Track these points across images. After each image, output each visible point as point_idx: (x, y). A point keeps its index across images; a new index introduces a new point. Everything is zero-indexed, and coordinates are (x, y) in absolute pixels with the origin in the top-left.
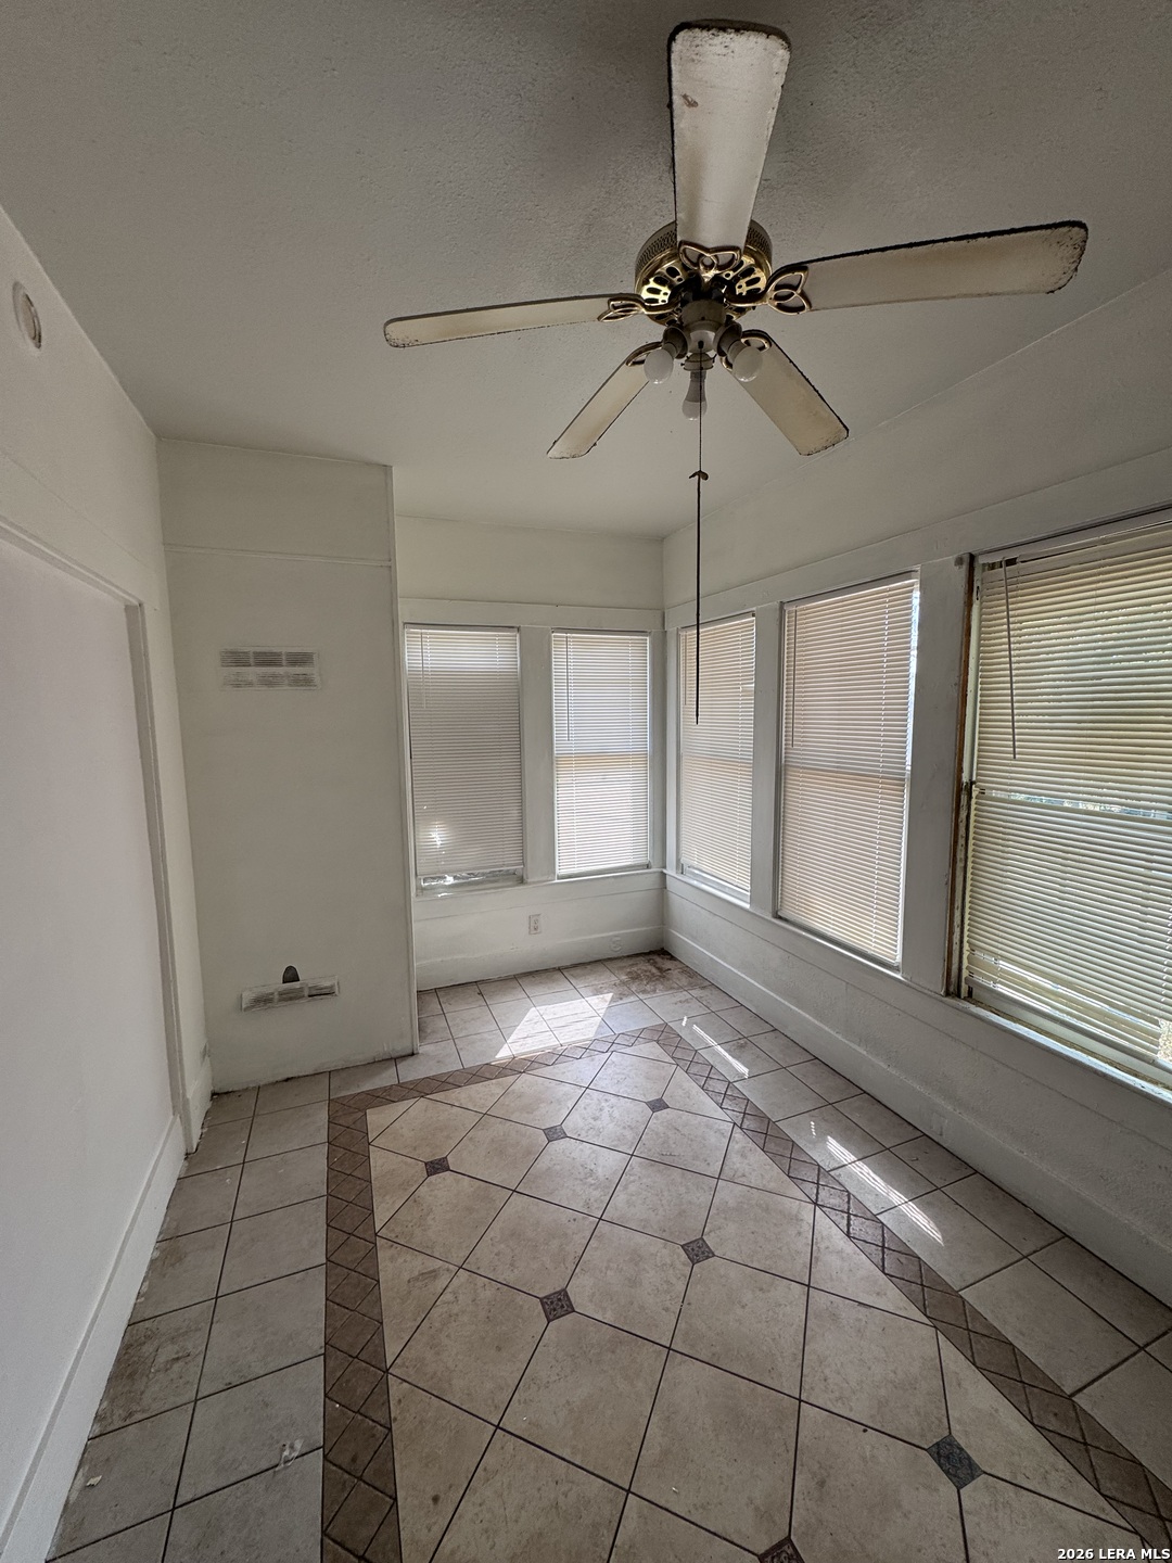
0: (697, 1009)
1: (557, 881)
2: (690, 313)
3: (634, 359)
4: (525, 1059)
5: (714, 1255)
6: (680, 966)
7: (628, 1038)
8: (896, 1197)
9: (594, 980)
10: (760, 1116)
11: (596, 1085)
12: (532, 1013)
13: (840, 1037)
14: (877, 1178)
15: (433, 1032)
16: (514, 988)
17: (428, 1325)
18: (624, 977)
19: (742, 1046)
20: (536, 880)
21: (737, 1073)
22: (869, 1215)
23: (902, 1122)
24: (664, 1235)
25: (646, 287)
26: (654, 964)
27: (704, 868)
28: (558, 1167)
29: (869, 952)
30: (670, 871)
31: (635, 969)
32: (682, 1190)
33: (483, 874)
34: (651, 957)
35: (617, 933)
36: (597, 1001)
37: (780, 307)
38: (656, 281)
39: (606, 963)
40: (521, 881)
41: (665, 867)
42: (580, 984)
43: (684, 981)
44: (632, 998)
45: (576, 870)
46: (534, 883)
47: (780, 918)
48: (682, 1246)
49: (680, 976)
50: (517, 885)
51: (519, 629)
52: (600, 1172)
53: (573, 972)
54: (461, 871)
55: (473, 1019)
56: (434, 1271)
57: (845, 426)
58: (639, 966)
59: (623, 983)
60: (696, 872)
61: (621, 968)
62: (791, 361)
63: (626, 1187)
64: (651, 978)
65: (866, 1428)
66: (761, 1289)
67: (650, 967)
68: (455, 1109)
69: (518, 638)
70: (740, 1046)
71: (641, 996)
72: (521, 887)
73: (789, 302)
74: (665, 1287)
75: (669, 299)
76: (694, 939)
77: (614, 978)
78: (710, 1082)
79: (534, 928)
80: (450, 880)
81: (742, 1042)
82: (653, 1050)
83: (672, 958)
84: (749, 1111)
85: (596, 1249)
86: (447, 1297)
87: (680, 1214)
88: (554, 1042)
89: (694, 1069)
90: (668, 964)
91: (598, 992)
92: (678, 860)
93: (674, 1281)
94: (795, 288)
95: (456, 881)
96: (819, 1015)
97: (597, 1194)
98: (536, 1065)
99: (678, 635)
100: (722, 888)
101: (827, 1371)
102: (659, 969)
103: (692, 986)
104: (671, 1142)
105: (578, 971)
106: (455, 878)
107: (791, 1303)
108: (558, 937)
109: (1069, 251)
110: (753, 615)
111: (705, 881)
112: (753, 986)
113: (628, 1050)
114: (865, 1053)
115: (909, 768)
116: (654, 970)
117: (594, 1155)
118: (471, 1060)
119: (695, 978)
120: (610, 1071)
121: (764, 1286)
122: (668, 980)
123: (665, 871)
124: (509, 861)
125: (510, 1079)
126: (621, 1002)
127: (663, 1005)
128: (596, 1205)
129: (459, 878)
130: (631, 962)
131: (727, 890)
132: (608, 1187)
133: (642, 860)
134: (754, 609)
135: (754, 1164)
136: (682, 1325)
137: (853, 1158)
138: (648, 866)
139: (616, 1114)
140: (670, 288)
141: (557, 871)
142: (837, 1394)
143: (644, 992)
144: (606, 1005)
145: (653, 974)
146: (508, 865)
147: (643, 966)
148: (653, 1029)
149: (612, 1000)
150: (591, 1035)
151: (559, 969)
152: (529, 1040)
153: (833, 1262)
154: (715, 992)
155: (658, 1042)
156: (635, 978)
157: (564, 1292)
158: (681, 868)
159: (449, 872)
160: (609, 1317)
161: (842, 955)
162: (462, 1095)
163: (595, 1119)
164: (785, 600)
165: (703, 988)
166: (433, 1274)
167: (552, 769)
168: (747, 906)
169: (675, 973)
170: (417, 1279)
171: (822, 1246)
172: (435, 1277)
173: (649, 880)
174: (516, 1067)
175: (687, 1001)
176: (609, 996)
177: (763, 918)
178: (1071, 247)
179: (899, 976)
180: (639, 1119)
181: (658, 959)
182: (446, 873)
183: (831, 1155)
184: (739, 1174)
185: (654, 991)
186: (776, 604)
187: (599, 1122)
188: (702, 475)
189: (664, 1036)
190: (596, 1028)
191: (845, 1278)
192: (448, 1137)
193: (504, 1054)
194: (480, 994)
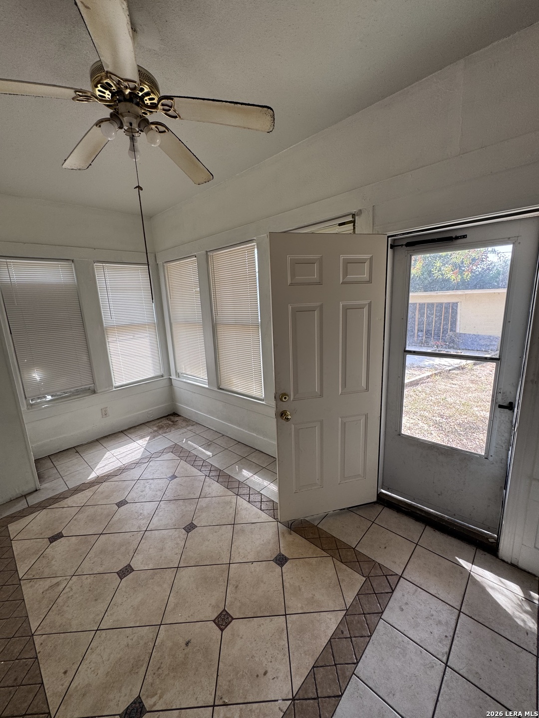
0: (190, 434)
1: (114, 389)
2: (122, 107)
3: (99, 123)
4: (104, 476)
5: (197, 527)
6: (182, 418)
7: (158, 454)
8: (266, 483)
9: (140, 433)
10: (217, 470)
11: (142, 477)
12: (108, 454)
13: (246, 431)
14: (260, 479)
15: (49, 477)
16: (97, 445)
17: (57, 606)
18: (155, 429)
19: (209, 445)
20: (103, 390)
21: (208, 456)
22: (257, 492)
23: (269, 457)
24: (176, 527)
25: (97, 89)
26: (170, 420)
27: (188, 373)
28: (124, 517)
29: (254, 396)
30: (173, 377)
31: (161, 424)
32: (183, 507)
33: (70, 392)
34: (169, 417)
35: (150, 409)
36: (142, 442)
37: (166, 114)
38: (101, 86)
39: (147, 424)
40: (94, 392)
41: (171, 376)
42: (132, 436)
43: (184, 424)
44: (159, 437)
45: (125, 383)
46: (101, 392)
47: (221, 389)
48: (183, 528)
49: (182, 423)
50: (92, 394)
51: (73, 261)
52: (145, 513)
53: (129, 431)
54: (58, 391)
55: (73, 465)
56: (58, 582)
57: (211, 174)
58: (163, 422)
59: (155, 431)
60: (185, 375)
61: (154, 425)
62: (180, 140)
63: (157, 515)
64: (168, 426)
65: (252, 562)
66: (216, 532)
67: (168, 422)
68: (65, 509)
69: (73, 266)
70: (208, 445)
71: (164, 435)
72: (94, 395)
73: (169, 113)
74: (176, 546)
75: (111, 97)
76: (187, 405)
77: (150, 430)
78: (196, 462)
79: (105, 414)
80: (49, 398)
81: (209, 443)
82: (170, 456)
83: (179, 416)
84: (213, 468)
85: (144, 543)
86: (67, 590)
87: (182, 517)
88: (120, 464)
89: (189, 459)
90: (177, 419)
91: (142, 437)
92: (176, 371)
93: (180, 542)
94: (171, 107)
95: (53, 398)
96: (239, 425)
97: (144, 521)
98: (111, 477)
99: (163, 266)
100: (196, 381)
101: (240, 550)
102: (172, 421)
103: (188, 426)
104: (178, 490)
105: (132, 430)
106: (52, 396)
107: (227, 533)
108: (118, 417)
109: (269, 118)
110: (196, 257)
111: (189, 379)
112: (214, 420)
113: (158, 459)
114: (255, 435)
115: (260, 321)
116: (170, 423)
117: (142, 507)
118: (72, 485)
119: (188, 422)
120: (149, 470)
121: (217, 531)
122: (177, 425)
123: (171, 377)
124: (86, 383)
125: (96, 487)
126: (154, 439)
127: (174, 436)
128: (143, 526)
129: (55, 396)
130: (158, 421)
131: (198, 381)
132: (149, 517)
133: (159, 374)
134: (196, 254)
135: (215, 488)
136: (183, 557)
137: (252, 474)
138: (162, 376)
139: (153, 486)
140: (110, 92)
141: (114, 385)
142: (243, 556)
143: (165, 433)
144: (146, 442)
145: (170, 424)
146: (84, 385)
147: (165, 422)
148: (169, 448)
149: (150, 440)
150: (139, 456)
151: (122, 432)
152: (107, 467)
153: (243, 513)
154: (198, 426)
155: (172, 452)
156: (160, 428)
157: (129, 565)
158: (178, 375)
159: (48, 394)
160: (151, 567)
161: (244, 399)
162: (69, 501)
163: (142, 492)
164: (208, 250)
165: (192, 425)
166: (58, 584)
167: (104, 334)
168: (207, 386)
169: (180, 422)
170: (47, 590)
171: (239, 509)
172: (58, 585)
173: (164, 383)
174: (99, 481)
175: (185, 432)
176: (148, 438)
177: (213, 390)
178: (270, 116)
179: (264, 403)
180: (164, 485)
181: (172, 418)
182: (46, 394)
183: (244, 476)
184: (207, 494)
185: (170, 431)
186: (204, 252)
187: (144, 492)
188: (139, 188)
189: (176, 449)
190: (141, 453)
191: (247, 517)
192: (61, 523)
193: (93, 476)
194: (77, 452)
